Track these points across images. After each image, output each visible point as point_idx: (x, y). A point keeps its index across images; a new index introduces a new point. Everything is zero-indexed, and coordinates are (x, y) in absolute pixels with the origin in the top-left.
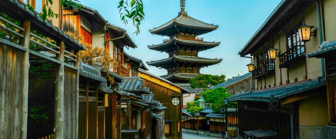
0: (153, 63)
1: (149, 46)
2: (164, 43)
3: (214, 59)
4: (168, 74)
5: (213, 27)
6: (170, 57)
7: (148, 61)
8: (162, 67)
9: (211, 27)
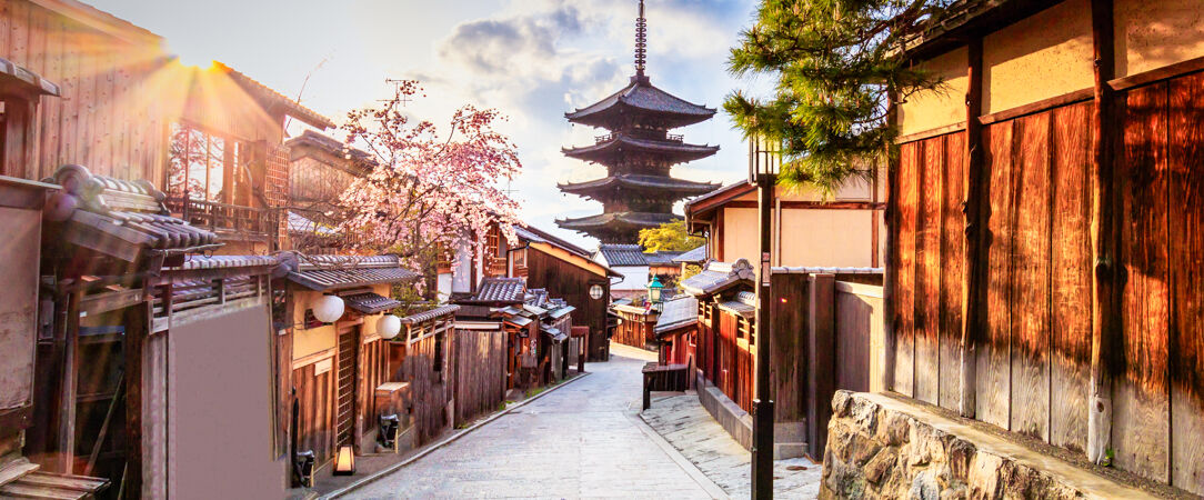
0: (573, 188)
1: (564, 150)
2: (598, 144)
3: (706, 184)
4: (605, 212)
5: (706, 113)
6: (610, 174)
7: (562, 183)
8: (593, 197)
9: (702, 112)
